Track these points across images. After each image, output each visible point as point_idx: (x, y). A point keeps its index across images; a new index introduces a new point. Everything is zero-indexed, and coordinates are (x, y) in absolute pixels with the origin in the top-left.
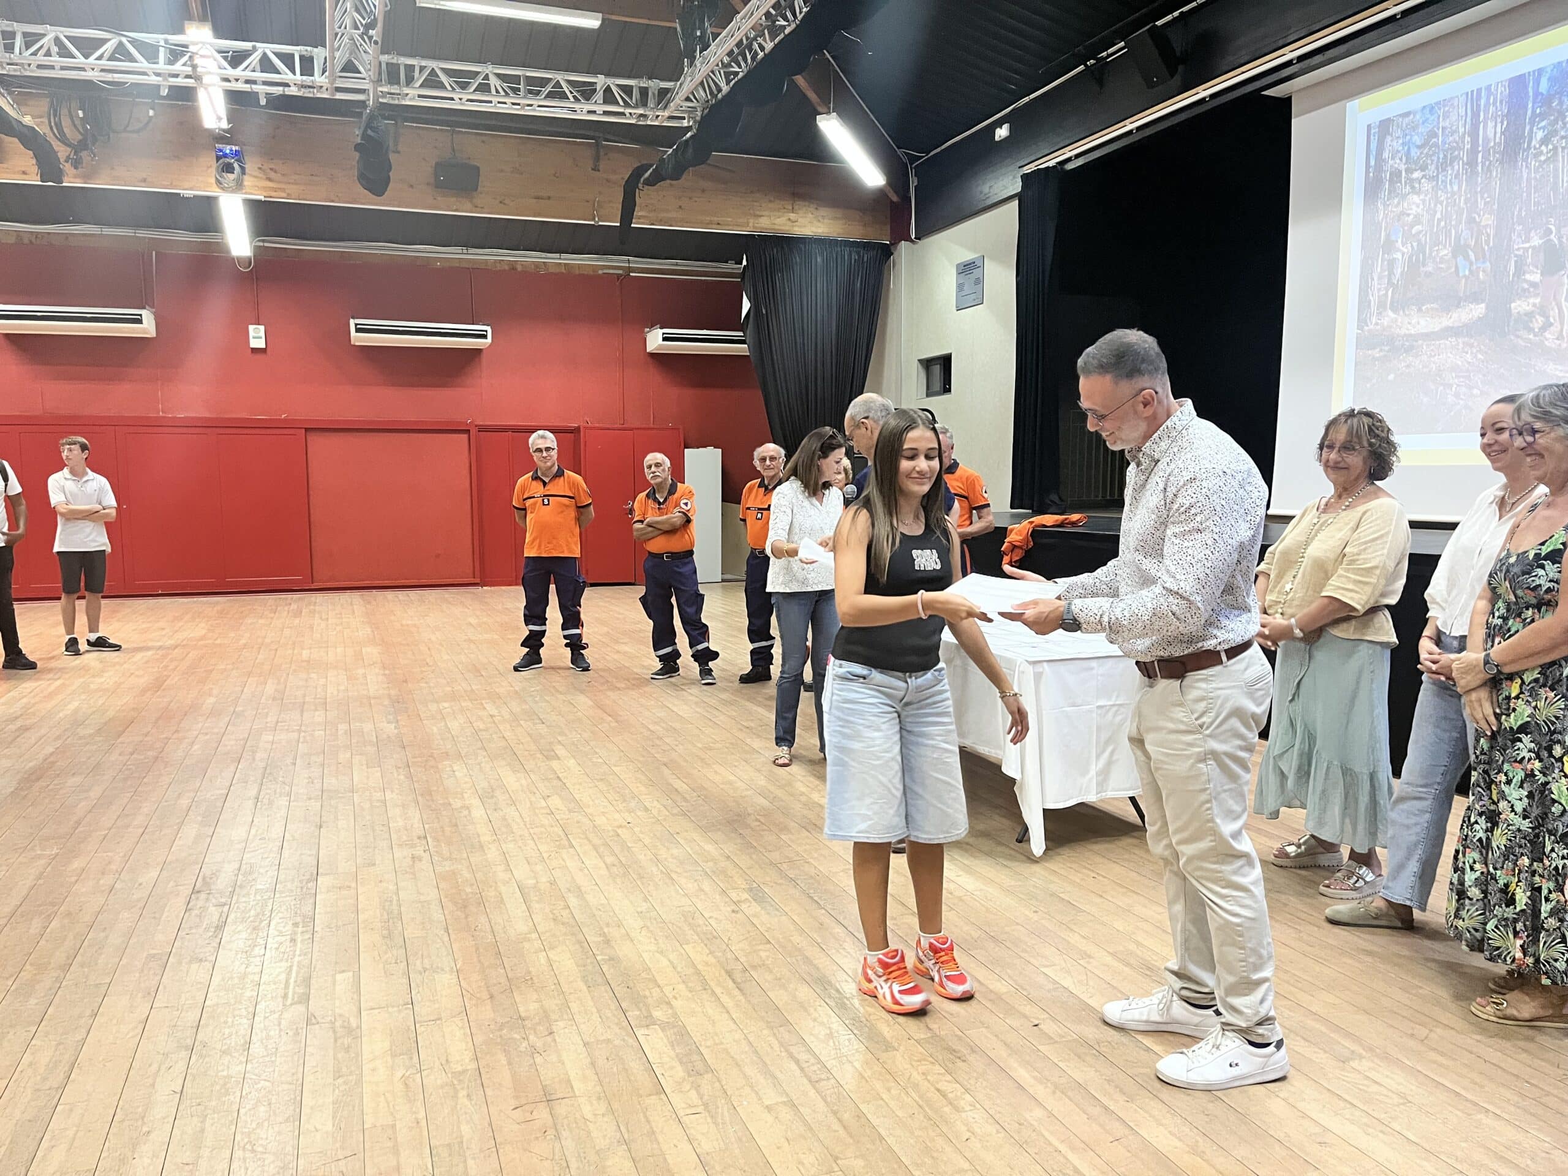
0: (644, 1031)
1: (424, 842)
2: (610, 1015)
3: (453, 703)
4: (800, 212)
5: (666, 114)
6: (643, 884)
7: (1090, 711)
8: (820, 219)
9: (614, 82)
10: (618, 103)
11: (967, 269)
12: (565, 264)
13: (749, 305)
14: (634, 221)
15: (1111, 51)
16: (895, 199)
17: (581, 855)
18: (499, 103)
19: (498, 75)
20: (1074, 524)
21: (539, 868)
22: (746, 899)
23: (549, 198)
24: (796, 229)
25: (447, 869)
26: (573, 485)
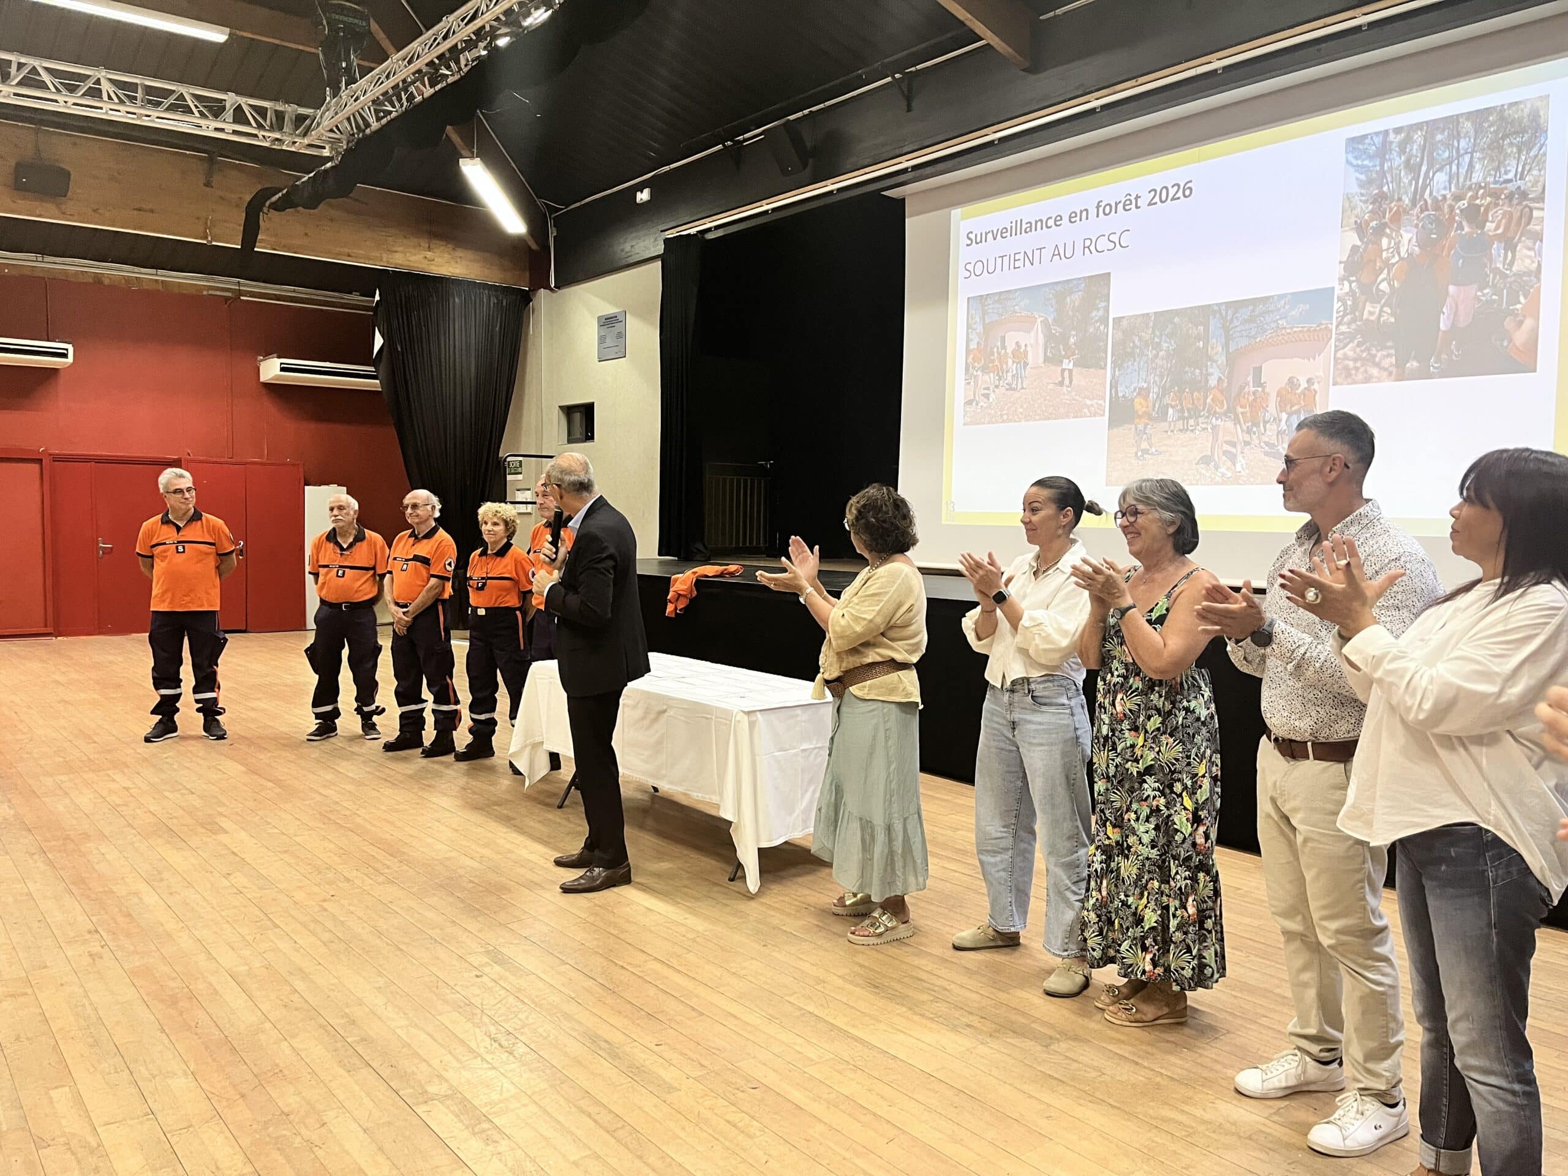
0: (425, 1108)
1: (97, 936)
2: (381, 1097)
3: (72, 776)
4: (435, 250)
5: (306, 141)
6: (371, 958)
7: (796, 755)
8: (458, 260)
9: (245, 102)
10: (249, 124)
11: (608, 322)
12: (162, 281)
13: (382, 341)
14: (257, 244)
15: (747, 135)
16: (534, 247)
17: (292, 935)
18: (111, 110)
19: (112, 81)
20: (732, 574)
21: (247, 953)
22: (487, 963)
23: (152, 211)
24: (433, 267)
25: (137, 964)
26: (213, 530)
